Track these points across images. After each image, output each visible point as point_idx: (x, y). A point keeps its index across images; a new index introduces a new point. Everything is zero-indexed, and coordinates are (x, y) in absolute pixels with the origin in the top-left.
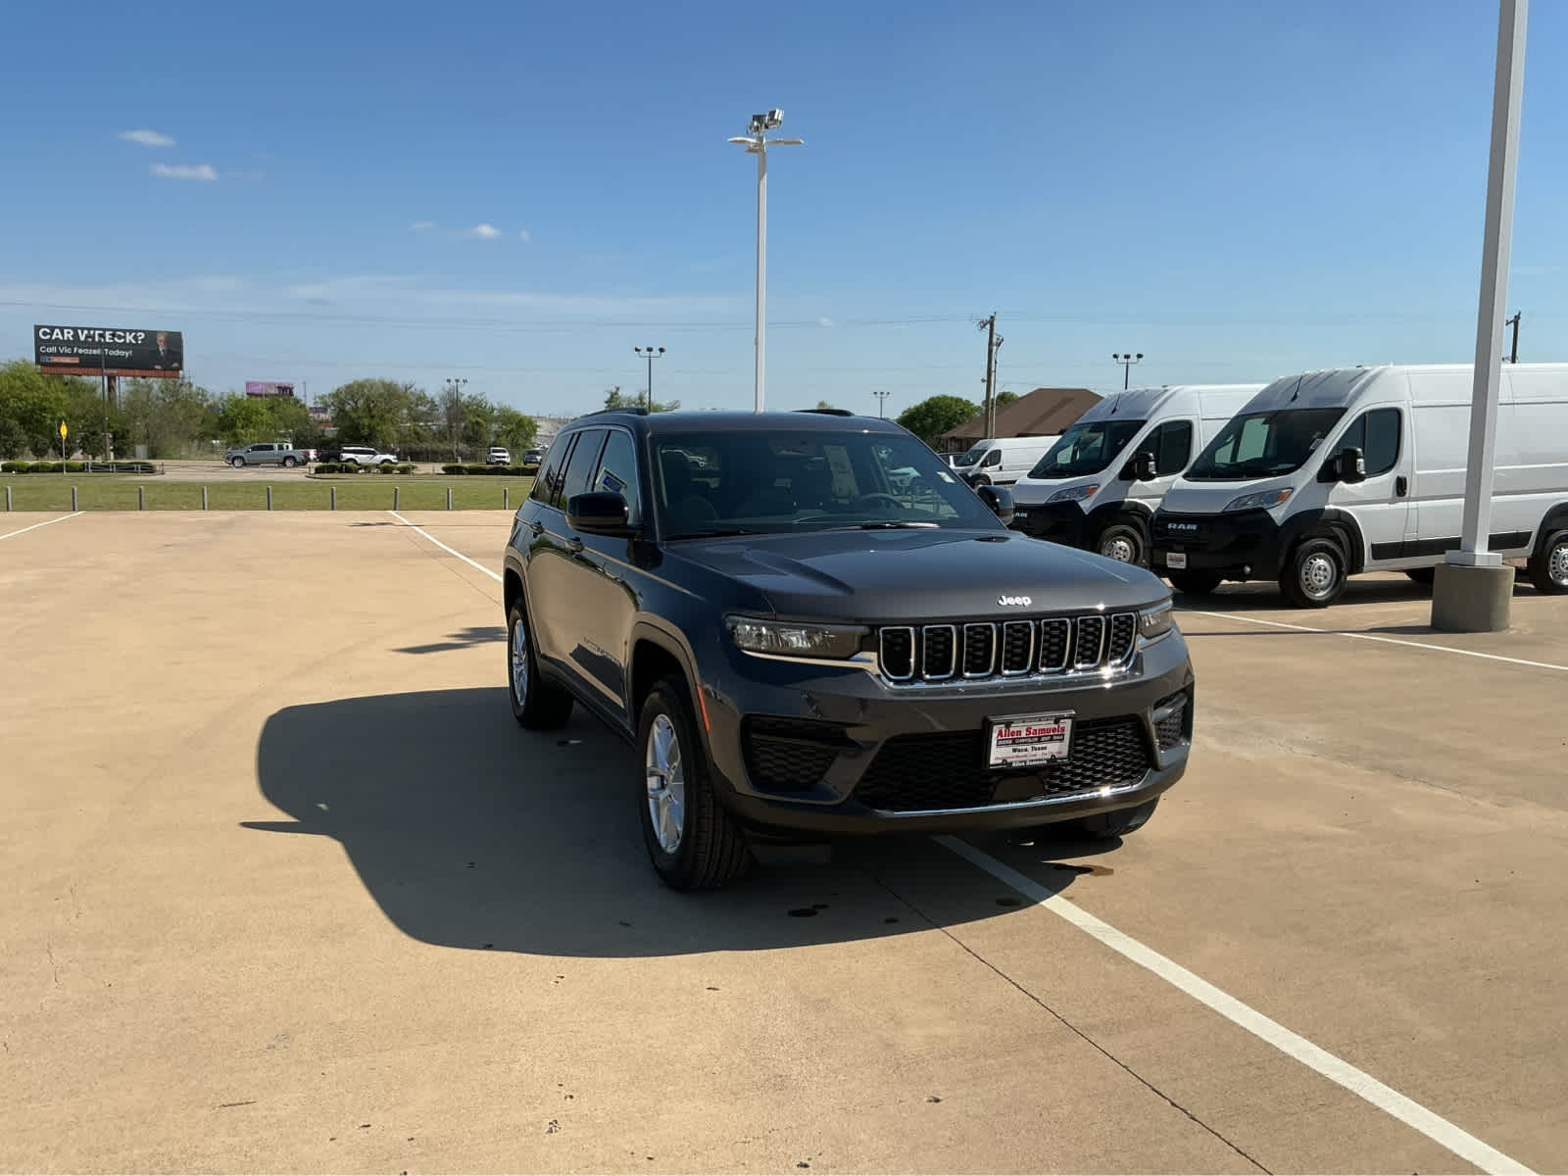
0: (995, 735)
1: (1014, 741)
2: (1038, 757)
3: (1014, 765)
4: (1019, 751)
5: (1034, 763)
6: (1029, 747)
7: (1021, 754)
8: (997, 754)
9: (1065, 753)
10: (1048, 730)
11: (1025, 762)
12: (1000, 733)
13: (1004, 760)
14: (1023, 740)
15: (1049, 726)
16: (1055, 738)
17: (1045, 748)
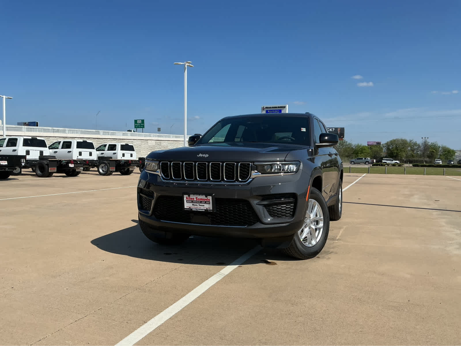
0: (185, 199)
1: (192, 202)
2: (201, 208)
3: (193, 210)
4: (195, 205)
5: (200, 210)
6: (198, 204)
7: (195, 206)
8: (187, 205)
9: (211, 209)
10: (204, 199)
11: (197, 209)
12: (187, 198)
13: (190, 208)
14: (195, 202)
15: (204, 198)
16: (207, 202)
17: (204, 206)
